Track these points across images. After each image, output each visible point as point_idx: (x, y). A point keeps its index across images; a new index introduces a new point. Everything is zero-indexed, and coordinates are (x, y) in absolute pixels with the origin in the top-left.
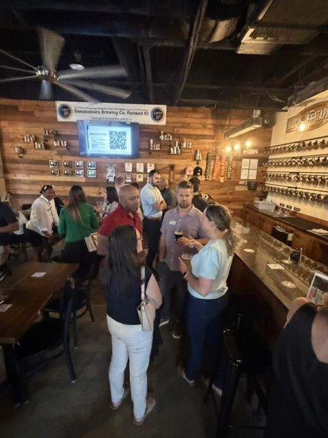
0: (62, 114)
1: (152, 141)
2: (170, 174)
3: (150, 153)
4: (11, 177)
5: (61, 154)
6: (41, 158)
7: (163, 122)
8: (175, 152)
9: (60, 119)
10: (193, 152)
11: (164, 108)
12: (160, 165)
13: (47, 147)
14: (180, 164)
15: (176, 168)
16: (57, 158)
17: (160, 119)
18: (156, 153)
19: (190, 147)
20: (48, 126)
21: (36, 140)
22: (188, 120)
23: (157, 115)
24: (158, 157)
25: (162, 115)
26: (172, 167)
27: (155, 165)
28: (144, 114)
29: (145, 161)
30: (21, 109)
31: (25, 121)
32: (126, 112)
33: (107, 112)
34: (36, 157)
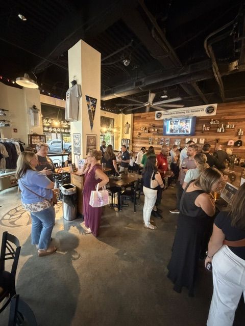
0: (157, 116)
1: (204, 125)
2: (215, 145)
3: (203, 132)
4: (134, 145)
5: (154, 135)
6: (146, 137)
7: (214, 114)
8: (220, 131)
9: (156, 119)
10: (236, 131)
11: (215, 105)
12: (209, 139)
13: (149, 132)
14: (224, 138)
15: (220, 141)
16: (152, 137)
17: (212, 112)
18: (206, 133)
19: (233, 127)
20: (151, 123)
21: (146, 129)
22: (233, 110)
23: (210, 110)
24: (208, 134)
25: (214, 109)
26: (217, 140)
27: (205, 139)
28: (201, 111)
29: (199, 137)
30: (142, 117)
31: (143, 121)
32: (190, 111)
33: (179, 113)
34: (144, 136)
